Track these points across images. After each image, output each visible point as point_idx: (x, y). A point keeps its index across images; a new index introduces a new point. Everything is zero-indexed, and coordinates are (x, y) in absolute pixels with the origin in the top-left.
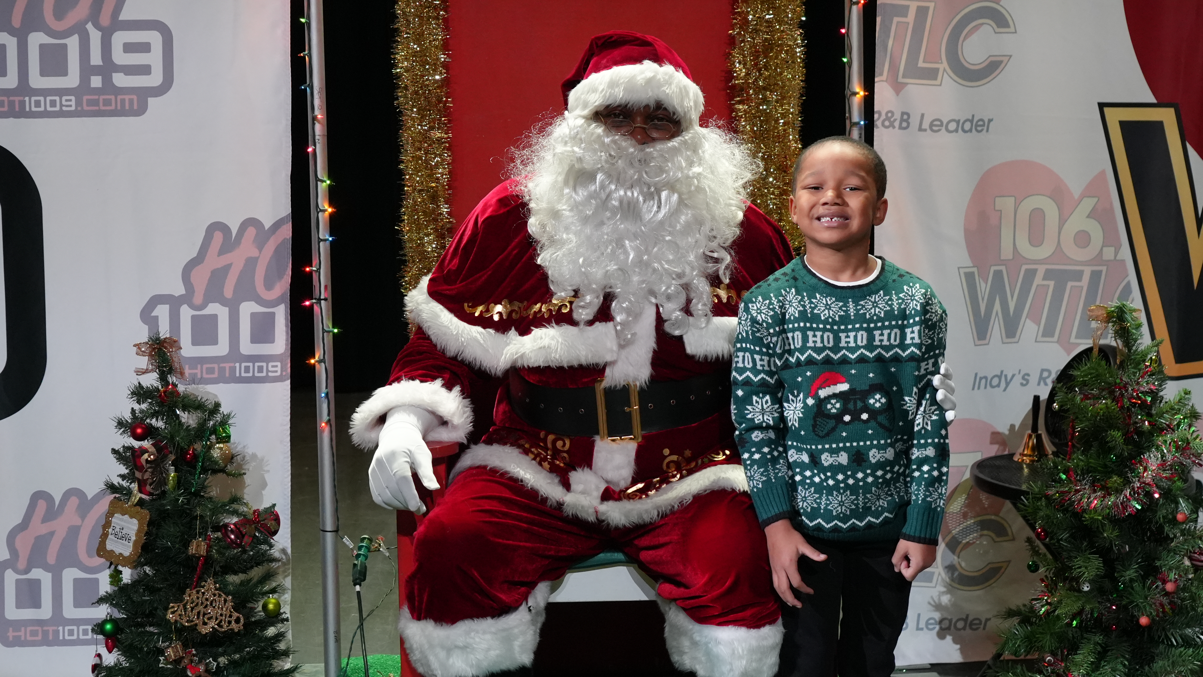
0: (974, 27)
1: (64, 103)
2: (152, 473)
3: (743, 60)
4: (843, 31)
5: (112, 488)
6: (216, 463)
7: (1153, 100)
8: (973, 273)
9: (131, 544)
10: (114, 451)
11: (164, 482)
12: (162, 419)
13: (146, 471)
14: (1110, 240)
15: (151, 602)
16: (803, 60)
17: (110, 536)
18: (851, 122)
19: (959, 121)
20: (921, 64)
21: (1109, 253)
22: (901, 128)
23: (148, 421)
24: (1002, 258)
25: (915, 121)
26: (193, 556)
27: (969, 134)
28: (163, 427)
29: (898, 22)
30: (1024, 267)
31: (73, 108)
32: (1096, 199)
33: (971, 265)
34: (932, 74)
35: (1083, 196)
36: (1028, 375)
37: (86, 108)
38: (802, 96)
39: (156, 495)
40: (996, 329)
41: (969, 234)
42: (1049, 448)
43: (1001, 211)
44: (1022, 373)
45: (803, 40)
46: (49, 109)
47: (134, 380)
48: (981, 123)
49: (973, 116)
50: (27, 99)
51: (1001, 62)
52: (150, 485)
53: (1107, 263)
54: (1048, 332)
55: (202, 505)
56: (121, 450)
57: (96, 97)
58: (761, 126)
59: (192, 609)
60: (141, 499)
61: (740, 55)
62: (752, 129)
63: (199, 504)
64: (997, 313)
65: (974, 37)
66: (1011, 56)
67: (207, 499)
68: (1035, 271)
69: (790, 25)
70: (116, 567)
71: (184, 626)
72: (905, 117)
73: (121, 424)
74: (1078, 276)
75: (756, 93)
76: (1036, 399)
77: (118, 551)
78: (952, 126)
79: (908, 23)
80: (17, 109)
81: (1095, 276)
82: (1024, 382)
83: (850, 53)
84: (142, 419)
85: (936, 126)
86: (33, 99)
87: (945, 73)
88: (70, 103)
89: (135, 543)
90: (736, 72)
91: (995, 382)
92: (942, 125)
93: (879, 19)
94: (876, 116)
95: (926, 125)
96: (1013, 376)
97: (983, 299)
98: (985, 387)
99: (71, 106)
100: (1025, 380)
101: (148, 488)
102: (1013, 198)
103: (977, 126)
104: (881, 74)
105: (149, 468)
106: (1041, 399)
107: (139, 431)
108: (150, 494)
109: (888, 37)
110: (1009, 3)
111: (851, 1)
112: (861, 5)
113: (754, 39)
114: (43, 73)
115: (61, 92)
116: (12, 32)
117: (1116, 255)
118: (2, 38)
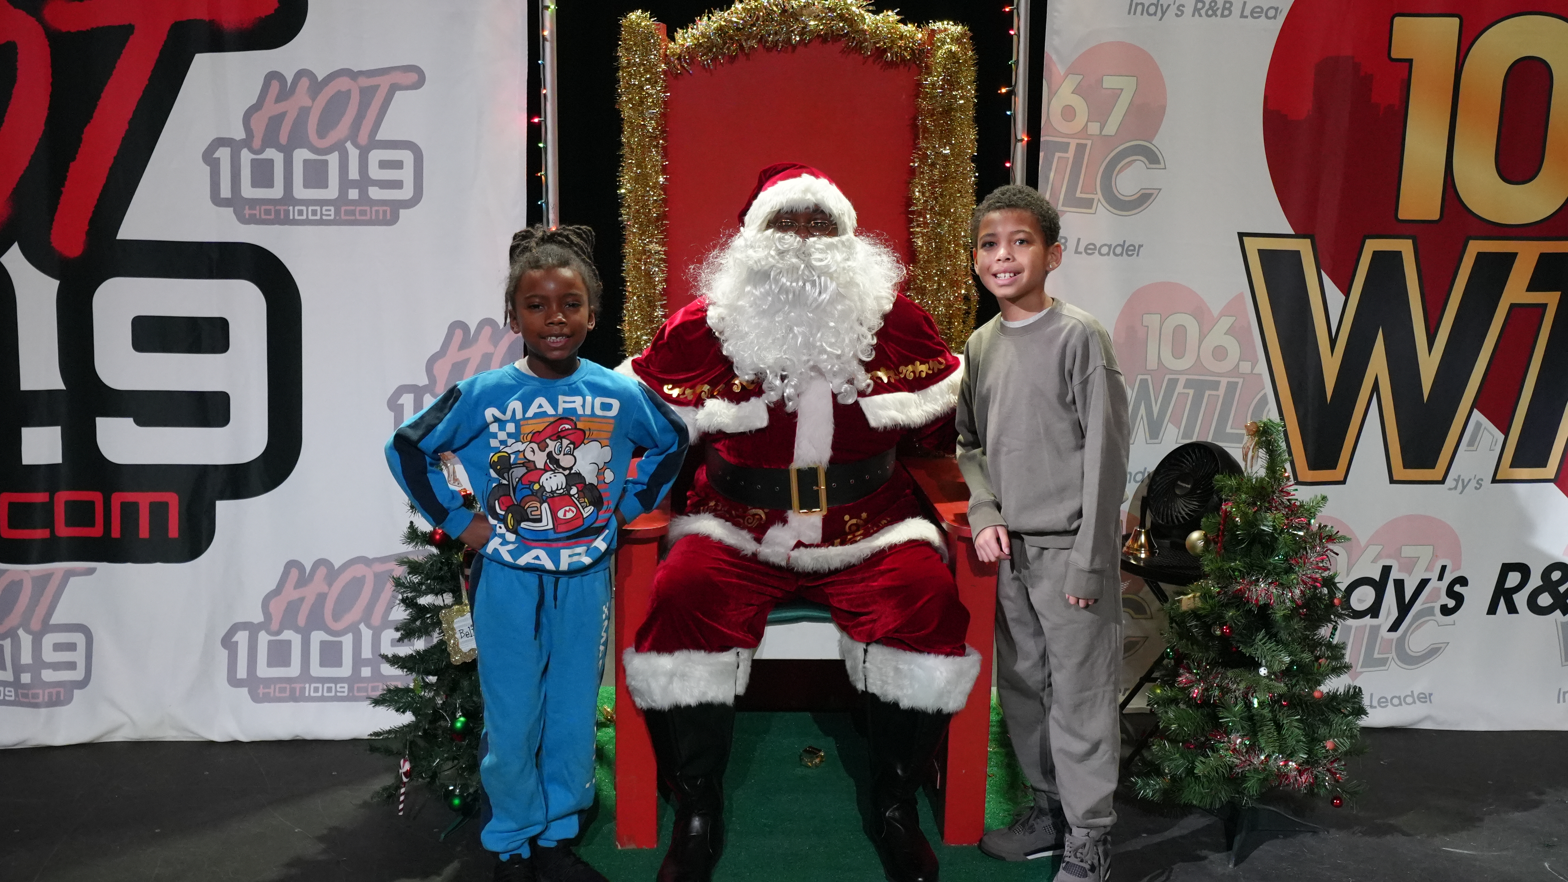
0: (1127, 163)
1: (324, 212)
3: (922, 189)
4: (1008, 165)
7: (1292, 232)
14: (1246, 354)
20: (1078, 195)
21: (1245, 367)
24: (1149, 368)
29: (1059, 157)
30: (1167, 377)
31: (332, 217)
32: (1234, 318)
34: (1087, 204)
35: (1222, 315)
37: (343, 217)
40: (1142, 431)
43: (1148, 327)
45: (974, 173)
46: (310, 217)
48: (1132, 248)
49: (1124, 242)
50: (291, 208)
51: (1151, 195)
53: (1242, 375)
54: (1187, 435)
57: (353, 208)
61: (919, 184)
64: (1142, 418)
65: (1128, 172)
66: (1160, 189)
68: (1176, 381)
69: (964, 159)
74: (1215, 386)
78: (1105, 250)
79: (1068, 158)
80: (282, 217)
81: (1232, 387)
85: (1091, 249)
86: (297, 208)
87: (1099, 203)
88: (330, 212)
90: (915, 199)
92: (1095, 249)
93: (1041, 154)
95: (1081, 248)
99: (330, 215)
102: (1159, 315)
103: (1127, 250)
109: (1051, 170)
110: (1161, 142)
111: (1016, 138)
112: (1025, 143)
113: (932, 171)
114: (306, 185)
115: (322, 203)
116: (280, 148)
117: (1252, 369)
118: (271, 153)
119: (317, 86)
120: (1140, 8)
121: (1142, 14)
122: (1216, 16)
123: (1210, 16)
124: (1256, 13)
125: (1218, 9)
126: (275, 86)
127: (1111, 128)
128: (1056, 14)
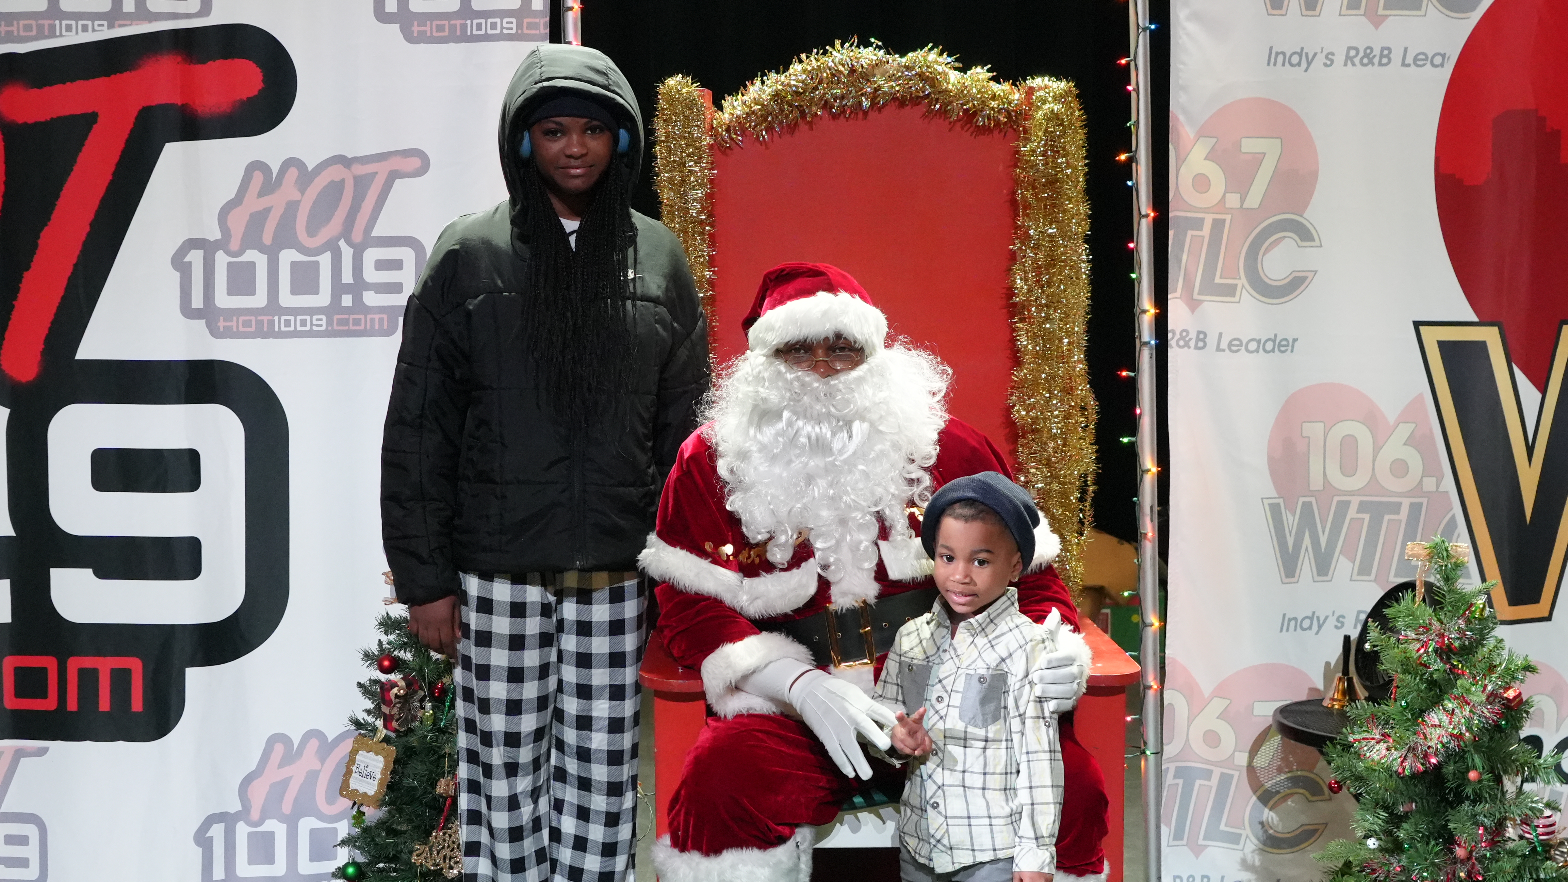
0: (1275, 240)
1: (315, 322)
2: (400, 708)
3: (1025, 276)
4: (1131, 245)
5: (358, 724)
7: (1476, 319)
8: (1279, 504)
9: (376, 783)
10: (360, 685)
12: (411, 652)
13: (394, 706)
14: (1429, 469)
15: (396, 844)
16: (1089, 276)
17: (354, 774)
18: (1141, 342)
19: (1260, 340)
20: (1218, 280)
21: (1430, 484)
22: (1197, 348)
23: (396, 653)
24: (1311, 489)
25: (1212, 341)
26: (441, 795)
27: (1271, 354)
28: (411, 659)
29: (1192, 236)
31: (323, 328)
32: (1414, 425)
33: (1276, 495)
34: (1229, 291)
35: (1399, 422)
36: (1343, 617)
37: (336, 327)
38: (1088, 314)
39: (402, 732)
40: (1306, 566)
41: (1273, 463)
42: (1362, 693)
43: (1309, 438)
44: (1336, 615)
45: (1087, 255)
46: (299, 328)
47: (381, 611)
48: (1284, 343)
49: (1276, 335)
50: (276, 318)
51: (1306, 278)
52: (397, 721)
53: (1427, 494)
54: (1364, 570)
56: (367, 684)
57: (346, 316)
58: (1044, 346)
59: (438, 853)
60: (385, 736)
61: (1021, 271)
62: (1034, 348)
63: (448, 741)
64: (1307, 549)
65: (1276, 251)
66: (1316, 272)
68: (1348, 503)
69: (1074, 239)
70: (358, 808)
71: (430, 870)
72: (1202, 337)
73: (367, 656)
74: (1395, 508)
75: (1039, 311)
76: (1347, 639)
77: (362, 790)
78: (1253, 346)
79: (1203, 237)
80: (265, 329)
81: (1415, 509)
82: (1339, 625)
83: (1140, 269)
84: (389, 652)
85: (1235, 345)
86: (283, 318)
87: (1244, 290)
88: (321, 322)
89: (381, 779)
90: (1017, 289)
91: (1306, 624)
92: (1241, 345)
93: (1171, 233)
94: (1170, 335)
95: (1224, 345)
96: (1327, 617)
97: (1290, 533)
98: (1295, 630)
99: (321, 325)
100: (1340, 621)
101: (394, 724)
102: (1322, 424)
103: (1280, 346)
104: (1175, 291)
105: (398, 703)
106: (1352, 639)
107: (386, 663)
108: (395, 731)
109: (1182, 251)
110: (1314, 216)
111: (1140, 213)
112: (1150, 218)
113: (1036, 254)
114: (295, 291)
115: (312, 311)
116: (262, 250)
117: (1438, 486)
118: (251, 255)
119: (306, 177)
120: (1280, 58)
121: (1283, 65)
122: (1373, 64)
123: (1366, 65)
124: (1420, 60)
125: (1375, 56)
126: (258, 178)
127: (1254, 199)
128: (1181, 67)
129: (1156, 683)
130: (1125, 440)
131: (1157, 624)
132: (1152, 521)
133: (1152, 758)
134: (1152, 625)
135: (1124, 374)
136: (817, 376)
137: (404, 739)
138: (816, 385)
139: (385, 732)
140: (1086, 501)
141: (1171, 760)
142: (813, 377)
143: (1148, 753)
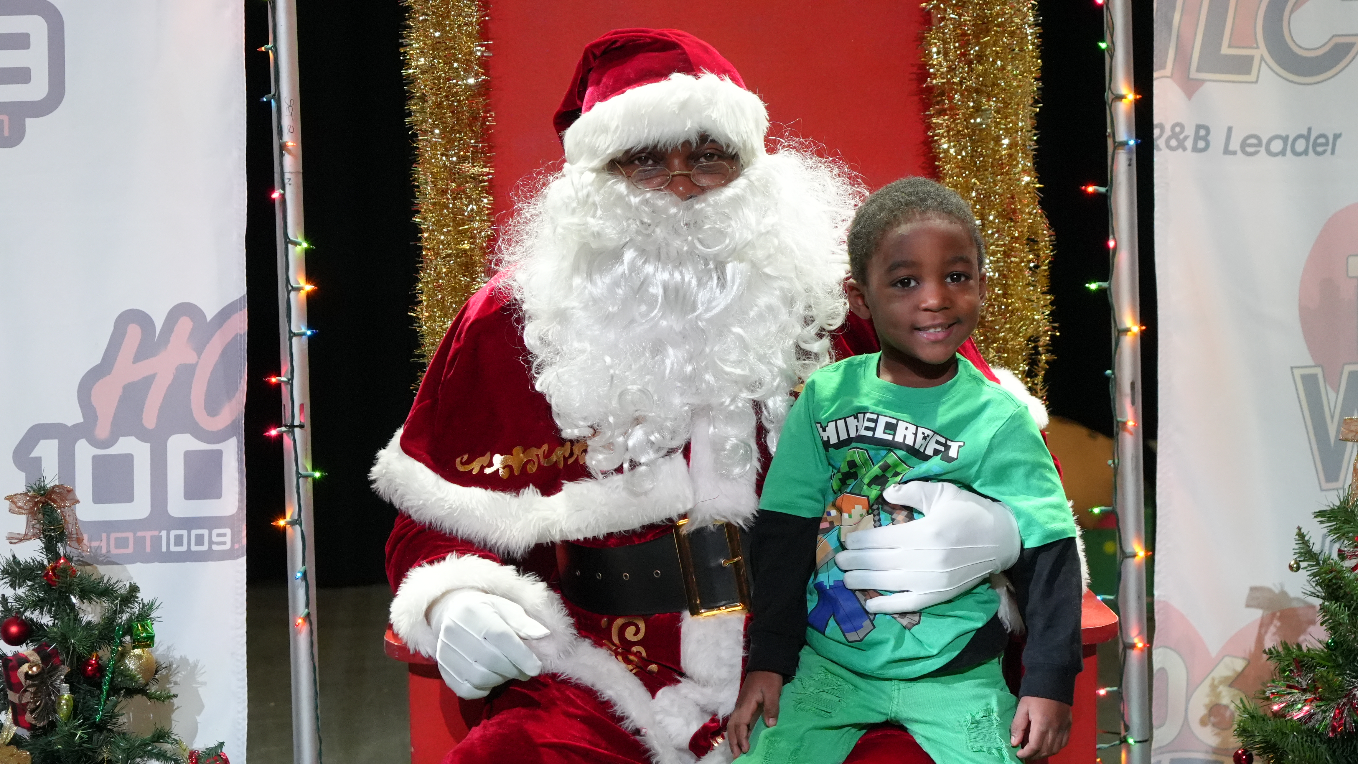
2: (35, 694)
3: (944, 48)
6: (132, 678)
8: (1316, 376)
11: (53, 708)
12: (49, 612)
13: (26, 691)
16: (1038, 47)
18: (1114, 142)
19: (1287, 137)
20: (1225, 50)
22: (1195, 149)
23: (28, 614)
25: (1217, 139)
27: (1303, 157)
28: (50, 624)
33: (1311, 363)
34: (1242, 66)
38: (1036, 102)
39: (40, 727)
41: (1307, 315)
45: (1035, 16)
47: (5, 552)
48: (1322, 140)
49: (1310, 129)
51: (1352, 45)
52: (32, 713)
55: (110, 743)
58: (974, 150)
60: (15, 735)
61: (939, 40)
62: (958, 153)
63: (107, 743)
67: (119, 734)
72: (1203, 134)
75: (965, 99)
78: (1276, 146)
83: (1112, 35)
84: (18, 611)
85: (1251, 145)
87: (1263, 64)
90: (932, 66)
92: (1259, 144)
94: (1156, 132)
95: (1235, 145)
97: (1332, 417)
101: (29, 717)
103: (1315, 144)
104: (1163, 67)
105: (30, 686)
107: (14, 629)
108: (31, 727)
113: (960, 15)
129: (1141, 641)
130: (1093, 286)
131: (1141, 553)
132: (1133, 403)
133: (1136, 748)
134: (1134, 555)
135: (1091, 189)
136: (675, 198)
137: (42, 741)
138: (673, 210)
139: (15, 728)
140: (1036, 375)
141: (1163, 751)
142: (668, 199)
143: (1131, 741)
